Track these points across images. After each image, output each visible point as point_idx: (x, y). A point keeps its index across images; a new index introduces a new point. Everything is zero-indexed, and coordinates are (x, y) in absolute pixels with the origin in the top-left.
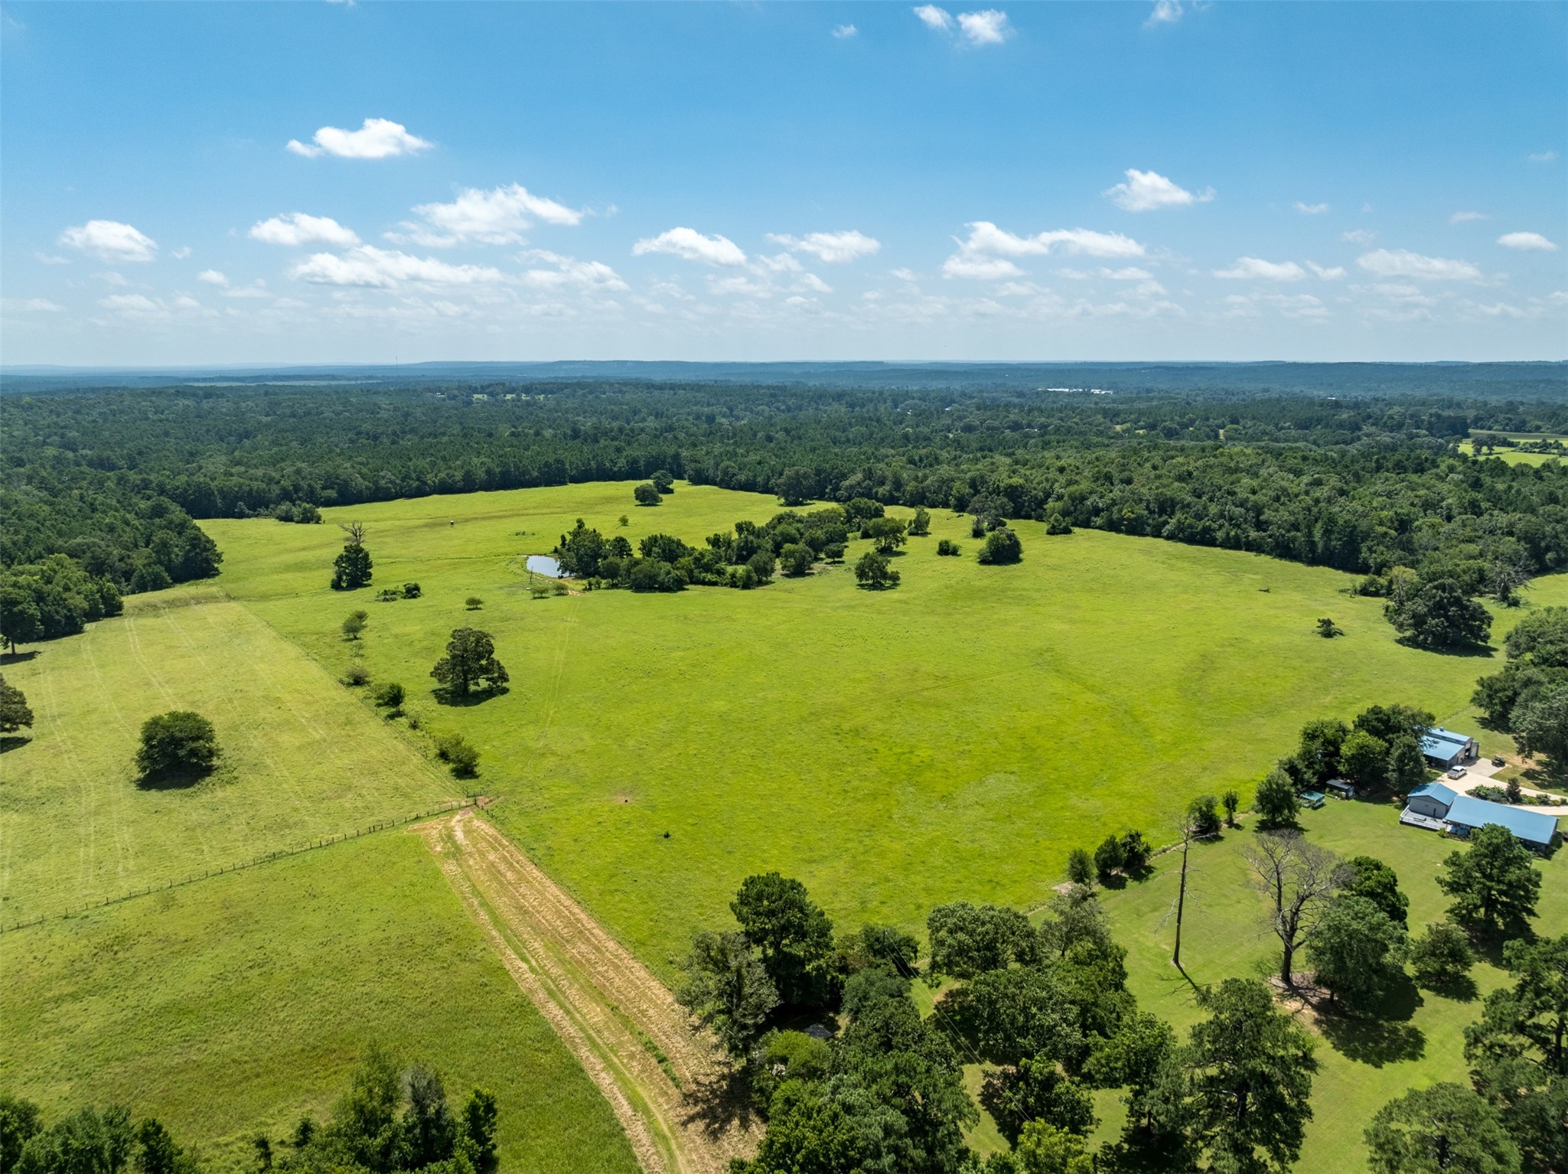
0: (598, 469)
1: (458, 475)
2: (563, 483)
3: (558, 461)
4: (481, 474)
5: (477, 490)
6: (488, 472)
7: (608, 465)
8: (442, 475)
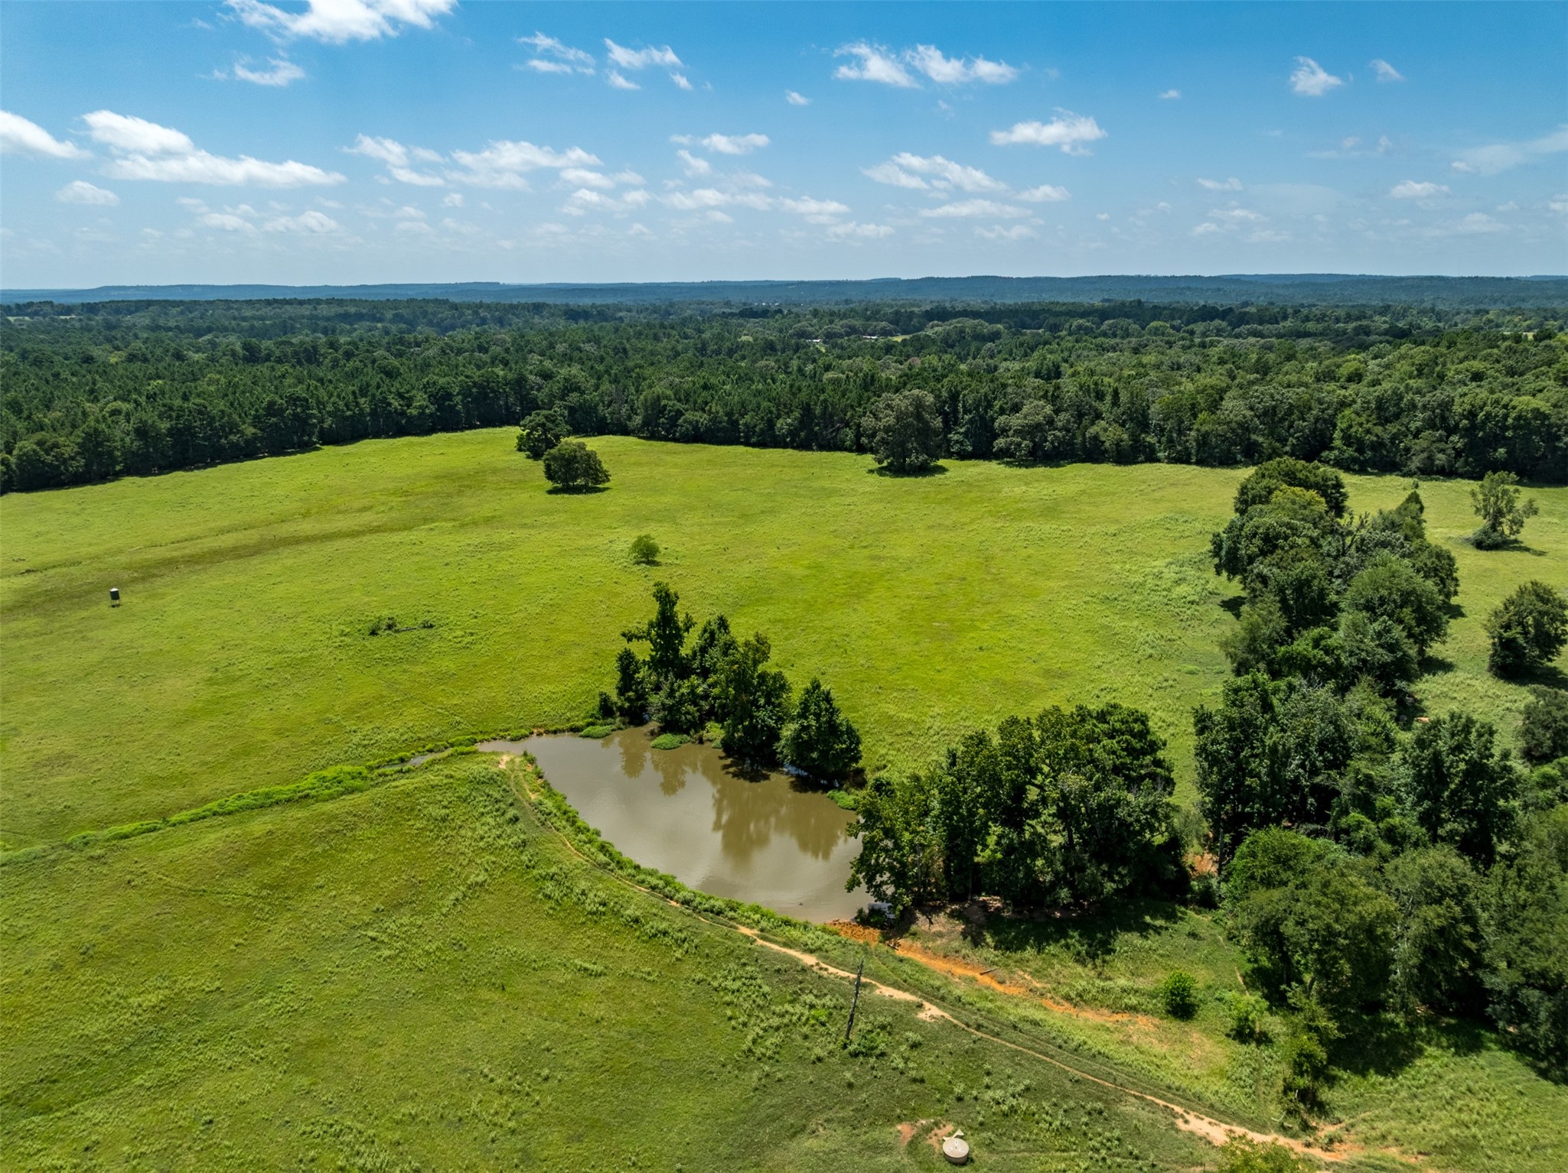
0: (374, 413)
1: (69, 444)
2: (305, 447)
3: (294, 400)
4: (121, 436)
5: (117, 476)
6: (142, 432)
7: (396, 403)
8: (27, 444)
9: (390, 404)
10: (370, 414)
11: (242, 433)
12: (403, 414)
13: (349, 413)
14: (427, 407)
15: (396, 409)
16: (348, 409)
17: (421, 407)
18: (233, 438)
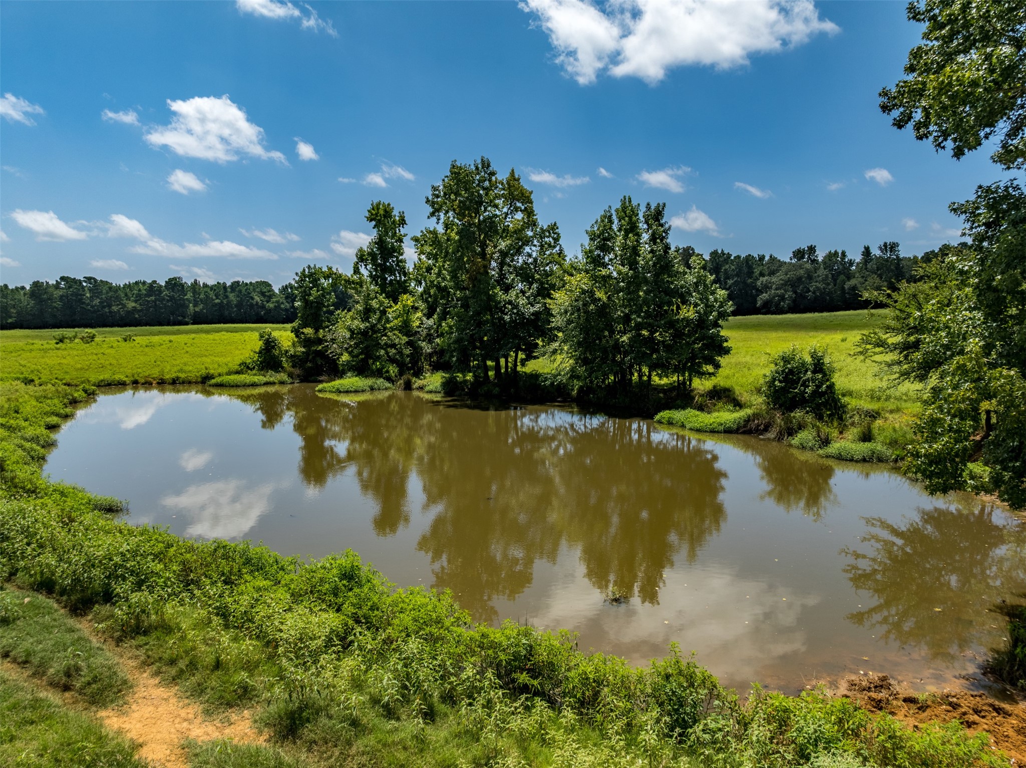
9: (252, 298)
10: (236, 306)
11: (124, 306)
12: (263, 307)
13: (217, 301)
14: (282, 303)
15: (257, 303)
16: (217, 298)
17: (277, 302)
18: (115, 308)
